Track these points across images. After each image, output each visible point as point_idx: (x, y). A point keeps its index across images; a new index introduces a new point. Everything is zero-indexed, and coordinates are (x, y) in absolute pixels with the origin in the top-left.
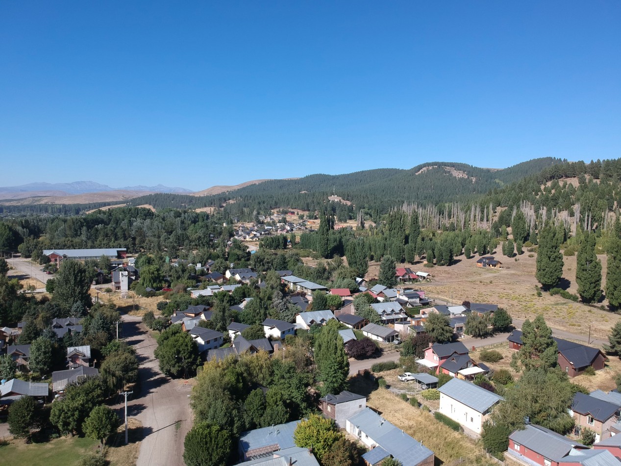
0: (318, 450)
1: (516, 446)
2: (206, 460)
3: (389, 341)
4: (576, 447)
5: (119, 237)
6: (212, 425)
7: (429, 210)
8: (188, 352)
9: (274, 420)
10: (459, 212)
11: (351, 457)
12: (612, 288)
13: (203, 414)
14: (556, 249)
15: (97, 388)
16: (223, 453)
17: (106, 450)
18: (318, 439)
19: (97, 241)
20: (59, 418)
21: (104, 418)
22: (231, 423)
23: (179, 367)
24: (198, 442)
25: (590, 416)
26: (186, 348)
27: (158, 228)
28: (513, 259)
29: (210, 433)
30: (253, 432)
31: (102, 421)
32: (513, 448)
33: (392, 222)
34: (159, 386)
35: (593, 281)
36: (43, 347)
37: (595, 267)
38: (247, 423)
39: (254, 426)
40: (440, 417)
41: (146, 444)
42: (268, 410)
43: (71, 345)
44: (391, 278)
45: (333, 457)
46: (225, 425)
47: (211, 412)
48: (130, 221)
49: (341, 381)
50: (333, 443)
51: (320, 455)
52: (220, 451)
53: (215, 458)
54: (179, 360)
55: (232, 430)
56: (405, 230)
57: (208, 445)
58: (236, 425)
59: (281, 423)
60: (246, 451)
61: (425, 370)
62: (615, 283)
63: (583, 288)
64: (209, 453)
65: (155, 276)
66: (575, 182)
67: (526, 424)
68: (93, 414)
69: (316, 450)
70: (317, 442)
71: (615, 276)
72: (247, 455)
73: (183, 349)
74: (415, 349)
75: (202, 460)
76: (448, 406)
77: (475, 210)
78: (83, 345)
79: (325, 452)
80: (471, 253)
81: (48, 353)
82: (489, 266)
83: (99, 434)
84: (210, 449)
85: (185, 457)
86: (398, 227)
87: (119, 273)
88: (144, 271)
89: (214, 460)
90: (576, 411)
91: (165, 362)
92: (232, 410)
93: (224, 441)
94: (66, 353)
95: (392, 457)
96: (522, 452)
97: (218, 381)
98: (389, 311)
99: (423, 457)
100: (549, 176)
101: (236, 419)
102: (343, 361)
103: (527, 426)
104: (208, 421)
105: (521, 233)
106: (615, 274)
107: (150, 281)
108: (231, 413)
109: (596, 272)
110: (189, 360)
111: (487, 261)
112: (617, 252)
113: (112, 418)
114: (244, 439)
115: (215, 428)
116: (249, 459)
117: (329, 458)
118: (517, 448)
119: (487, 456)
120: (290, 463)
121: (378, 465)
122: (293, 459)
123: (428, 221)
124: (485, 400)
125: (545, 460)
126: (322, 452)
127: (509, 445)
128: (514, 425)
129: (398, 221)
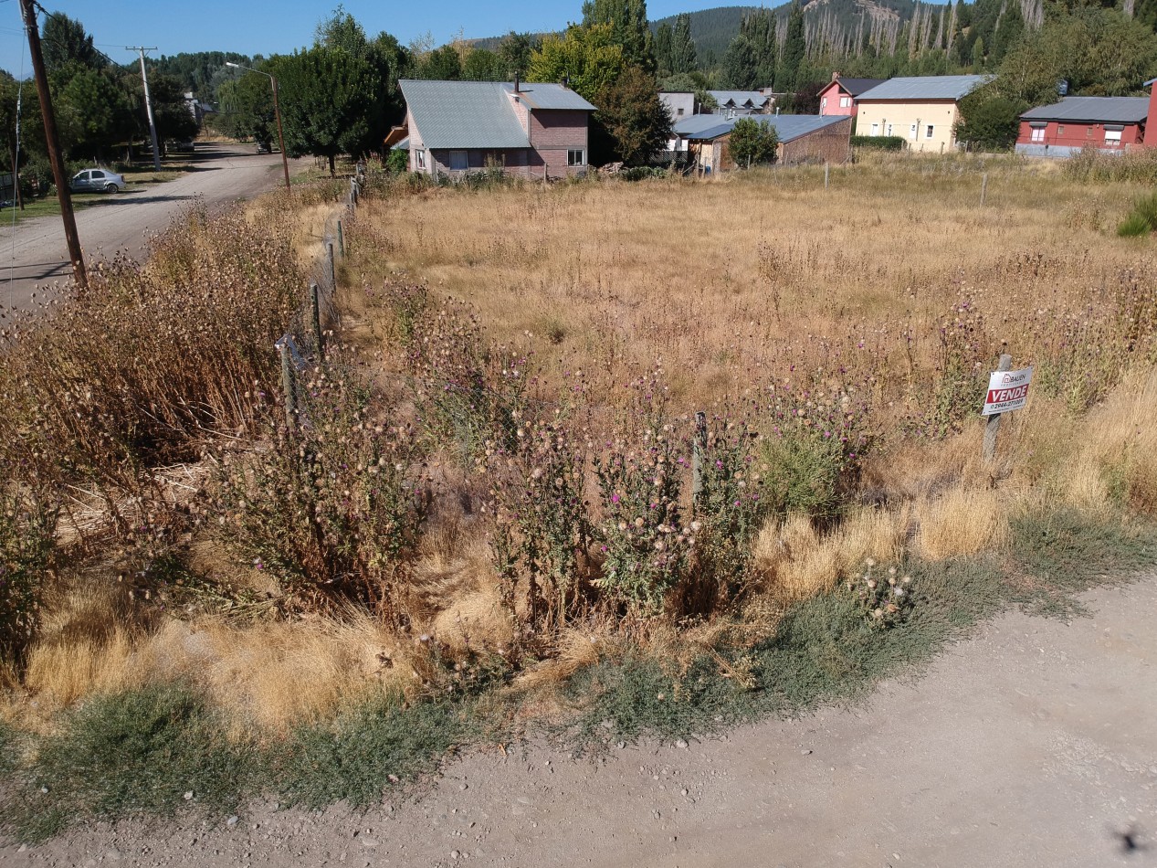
1: (1035, 132)
2: (319, 103)
7: (824, 27)
10: (886, 26)
32: (1028, 139)
53: (341, 98)
67: (1061, 95)
75: (311, 104)
77: (922, 17)
79: (599, 89)
89: (338, 104)
96: (1050, 140)
98: (740, 104)
99: (826, 124)
103: (1064, 98)
117: (608, 101)
118: (1038, 135)
119: (969, 155)
120: (517, 91)
121: (722, 142)
122: (522, 86)
123: (820, 54)
124: (962, 84)
125: (1107, 133)
126: (591, 89)
127: (1018, 134)
128: (1032, 97)
129: (761, 37)
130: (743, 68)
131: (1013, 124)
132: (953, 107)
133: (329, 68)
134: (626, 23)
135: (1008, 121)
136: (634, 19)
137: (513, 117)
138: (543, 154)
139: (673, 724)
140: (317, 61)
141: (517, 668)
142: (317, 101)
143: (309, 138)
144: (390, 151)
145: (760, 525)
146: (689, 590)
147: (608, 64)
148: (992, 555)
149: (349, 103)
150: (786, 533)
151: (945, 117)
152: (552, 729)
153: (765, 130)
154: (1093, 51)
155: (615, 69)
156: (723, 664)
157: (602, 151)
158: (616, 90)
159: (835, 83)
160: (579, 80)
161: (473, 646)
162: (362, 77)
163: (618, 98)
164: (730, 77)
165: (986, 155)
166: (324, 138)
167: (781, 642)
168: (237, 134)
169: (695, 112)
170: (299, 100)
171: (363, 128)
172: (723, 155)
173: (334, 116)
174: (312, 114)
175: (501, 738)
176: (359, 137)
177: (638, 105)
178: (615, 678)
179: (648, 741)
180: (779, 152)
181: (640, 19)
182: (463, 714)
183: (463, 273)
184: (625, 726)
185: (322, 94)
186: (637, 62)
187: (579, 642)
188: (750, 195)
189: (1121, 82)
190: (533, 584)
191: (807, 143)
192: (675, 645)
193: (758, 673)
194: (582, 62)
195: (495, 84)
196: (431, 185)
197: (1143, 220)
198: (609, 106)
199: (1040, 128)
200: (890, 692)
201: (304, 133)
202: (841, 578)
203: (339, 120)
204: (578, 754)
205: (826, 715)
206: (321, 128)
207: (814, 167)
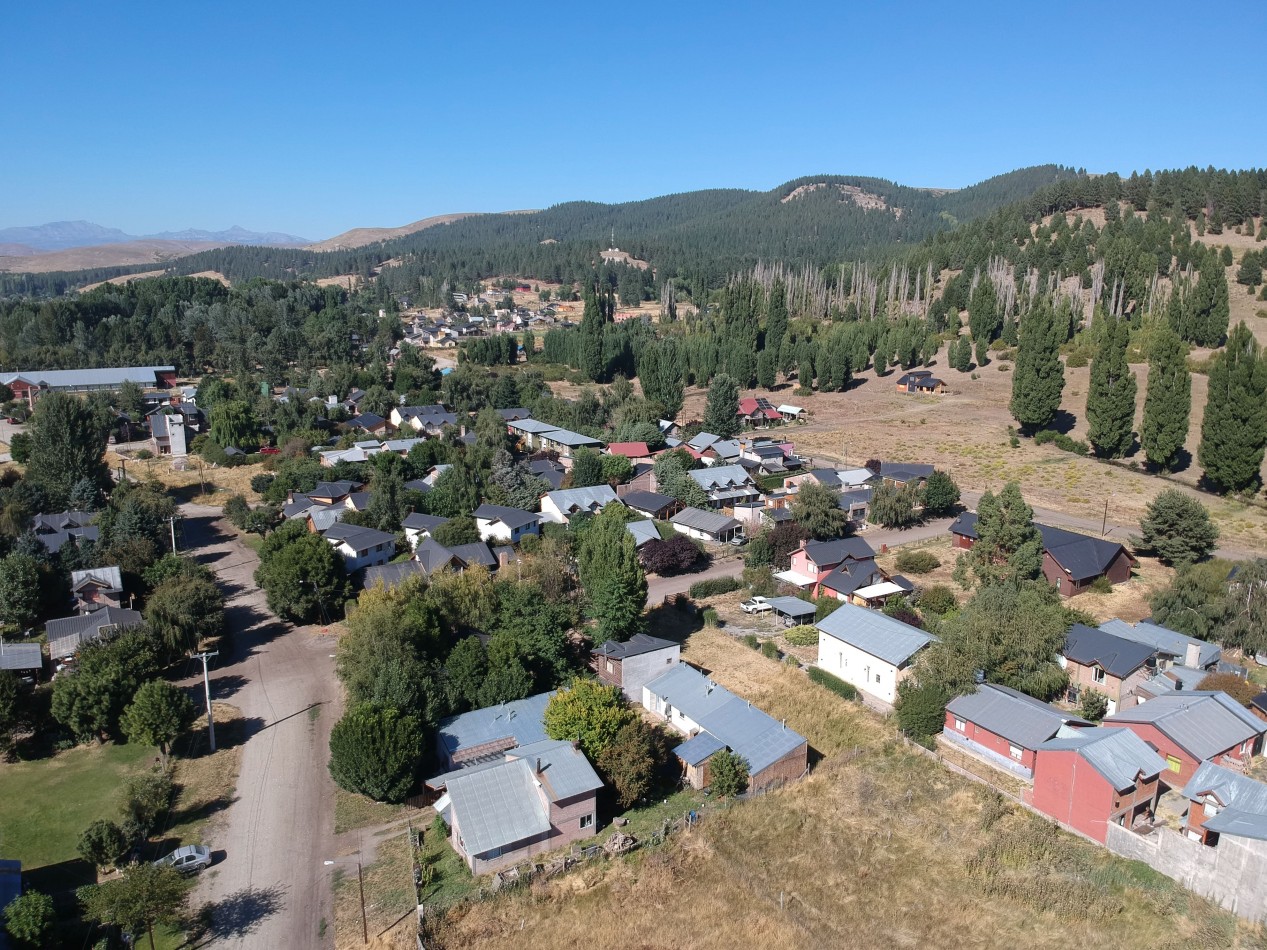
0: (591, 742)
1: (958, 722)
2: (376, 771)
3: (723, 540)
4: (1070, 724)
5: (156, 343)
6: (383, 708)
7: (806, 279)
8: (326, 573)
9: (505, 692)
10: (866, 281)
11: (653, 753)
12: (1153, 429)
13: (363, 689)
14: (1051, 353)
15: (143, 648)
16: (408, 757)
17: (172, 765)
18: (590, 723)
19: (108, 352)
20: (70, 709)
21: (163, 706)
22: (420, 702)
23: (308, 601)
24: (357, 740)
25: (1097, 666)
26: (320, 565)
27: (240, 322)
28: (968, 375)
29: (379, 723)
30: (464, 717)
31: (160, 711)
32: (953, 727)
33: (732, 304)
34: (270, 639)
35: (1119, 415)
36: (21, 573)
37: (1125, 388)
38: (451, 702)
39: (465, 706)
40: (818, 676)
41: (253, 749)
42: (493, 676)
43: (79, 567)
45: (619, 755)
46: (409, 706)
47: (380, 682)
48: (177, 307)
49: (631, 616)
50: (618, 729)
51: (594, 753)
52: (402, 754)
53: (393, 766)
54: (307, 589)
55: (422, 716)
56: (757, 321)
57: (378, 745)
58: (430, 706)
59: (518, 698)
60: (453, 753)
61: (791, 590)
62: (1160, 419)
63: (1098, 430)
64: (380, 759)
65: (242, 424)
66: (1097, 217)
67: (978, 683)
68: (139, 697)
69: (587, 744)
70: (589, 730)
71: (1162, 406)
72: (455, 759)
73: (313, 568)
74: (773, 553)
75: (368, 772)
76: (834, 655)
77: (899, 276)
78: (102, 565)
79: (604, 747)
80: (888, 365)
81: (32, 583)
82: (921, 389)
83: (155, 735)
84: (383, 752)
85: (332, 768)
86: (744, 314)
87: (165, 418)
89: (390, 771)
90: (1072, 658)
91: (278, 594)
92: (421, 678)
93: (409, 736)
94: (69, 583)
95: (729, 749)
96: (970, 735)
97: (390, 625)
98: (723, 482)
99: (787, 749)
100: (1048, 205)
101: (430, 694)
102: (636, 579)
103: (979, 687)
104: (375, 701)
105: (985, 324)
106: (1161, 400)
107: (232, 435)
108: (419, 685)
109: (1125, 398)
110: (328, 588)
111: (917, 380)
113: (181, 704)
114: (448, 730)
115: (390, 713)
116: (458, 767)
117: (611, 756)
118: (960, 727)
119: (904, 743)
120: (539, 770)
121: (704, 765)
122: (544, 764)
123: (804, 303)
124: (904, 642)
125: (1012, 748)
126: (598, 746)
127: (945, 722)
128: (955, 686)
129: (745, 303)
131: (939, 715)
132: (895, 669)
133: (383, 737)
134: (620, 565)
135: (936, 714)
137: (536, 799)
138: (560, 827)
140: (372, 730)
142: (372, 770)
153: (738, 764)
157: (609, 805)
158: (618, 749)
159: (802, 549)
160: (586, 736)
165: (918, 750)
170: (357, 767)
172: (705, 774)
173: (386, 779)
174: (369, 779)
176: (406, 789)
180: (750, 781)
185: (377, 763)
189: (1029, 660)
191: (772, 772)
195: (521, 760)
196: (475, 902)
198: (611, 760)
199: (961, 722)
203: (390, 781)
207: (778, 792)
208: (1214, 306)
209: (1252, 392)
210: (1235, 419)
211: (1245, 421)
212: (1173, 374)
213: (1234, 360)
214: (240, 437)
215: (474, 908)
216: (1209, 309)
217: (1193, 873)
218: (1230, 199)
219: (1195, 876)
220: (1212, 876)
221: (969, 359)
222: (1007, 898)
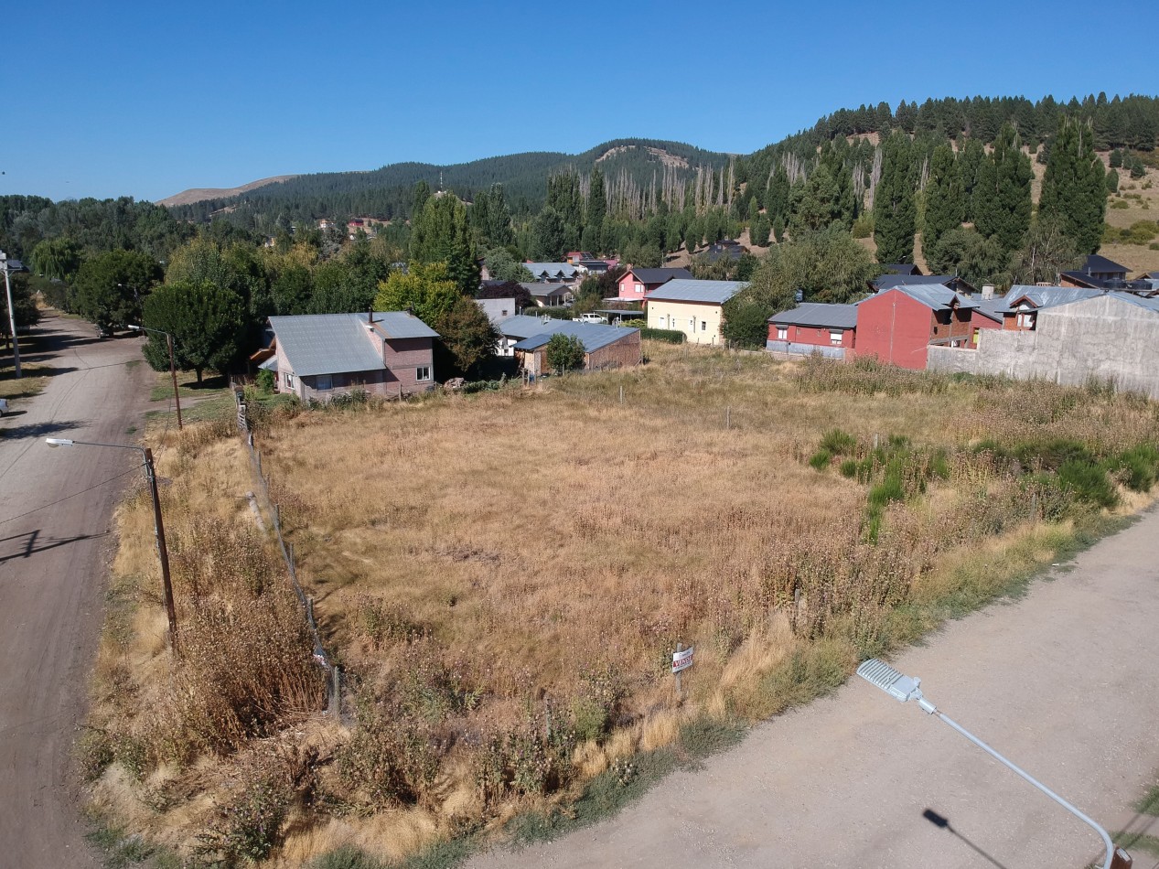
0: (426, 313)
1: (780, 332)
2: (192, 331)
3: (549, 304)
7: (622, 185)
10: (675, 183)
12: (933, 236)
16: (229, 322)
26: (139, 272)
28: (768, 249)
32: (775, 337)
35: (903, 233)
37: (906, 208)
38: (276, 304)
40: (648, 334)
44: (556, 251)
52: (222, 318)
53: (213, 326)
56: (579, 212)
58: (253, 299)
61: (621, 305)
62: (938, 226)
63: (885, 248)
65: (67, 261)
66: (874, 139)
67: (798, 302)
73: (132, 273)
74: (602, 293)
75: (185, 332)
76: (660, 316)
77: (704, 177)
80: (697, 246)
84: (201, 314)
86: (567, 206)
88: (42, 250)
89: (210, 331)
96: (791, 338)
99: (621, 336)
100: (830, 131)
103: (799, 304)
105: (782, 208)
106: (938, 209)
109: (907, 218)
111: (724, 248)
112: (943, 169)
117: (447, 325)
118: (782, 334)
119: (732, 351)
120: (371, 322)
121: (541, 351)
122: (376, 316)
123: (620, 207)
124: (727, 289)
125: (832, 335)
126: (432, 315)
127: (768, 334)
128: (776, 304)
129: (567, 195)
130: (553, 235)
131: (763, 326)
132: (719, 309)
133: (200, 301)
134: (453, 237)
135: (760, 325)
136: (459, 233)
137: (368, 343)
138: (396, 373)
139: (546, 835)
140: (189, 294)
141: (486, 822)
142: (189, 329)
143: (181, 359)
144: (258, 370)
145: (575, 747)
146: (548, 780)
147: (445, 295)
148: (673, 744)
149: (219, 330)
150: (586, 750)
151: (714, 316)
152: (502, 844)
153: (574, 343)
154: (820, 265)
155: (451, 299)
156: (563, 810)
157: (445, 368)
158: (453, 316)
159: (630, 273)
160: (421, 308)
161: (469, 815)
162: (230, 306)
163: (456, 322)
164: (542, 242)
165: (744, 353)
166: (196, 359)
167: (586, 797)
168: (65, 306)
169: (517, 313)
170: (173, 328)
171: (232, 349)
172: (542, 361)
173: (205, 341)
174: (186, 339)
175: (483, 850)
176: (229, 357)
177: (472, 330)
178: (523, 821)
179: (538, 843)
180: (586, 360)
181: (465, 233)
182: (468, 842)
183: (370, 536)
184: (529, 839)
185: (195, 323)
186: (465, 270)
187: (507, 808)
188: (566, 414)
189: (844, 288)
190: (485, 786)
191: (607, 352)
192: (544, 805)
193: (576, 811)
194: (423, 294)
195: (351, 315)
196: (304, 409)
197: (825, 452)
198: (448, 328)
199: (783, 329)
200: (626, 812)
201: (177, 355)
202: (609, 765)
203: (210, 344)
204: (513, 851)
205: (601, 824)
206: (192, 351)
207: (614, 370)
208: (976, 184)
209: (1017, 183)
210: (1004, 209)
211: (1012, 209)
212: (948, 185)
213: (1000, 159)
214: (66, 272)
215: (303, 414)
216: (971, 188)
217: (1013, 363)
218: (985, 119)
219: (1015, 365)
220: (1031, 359)
221: (768, 238)
222: (837, 392)
